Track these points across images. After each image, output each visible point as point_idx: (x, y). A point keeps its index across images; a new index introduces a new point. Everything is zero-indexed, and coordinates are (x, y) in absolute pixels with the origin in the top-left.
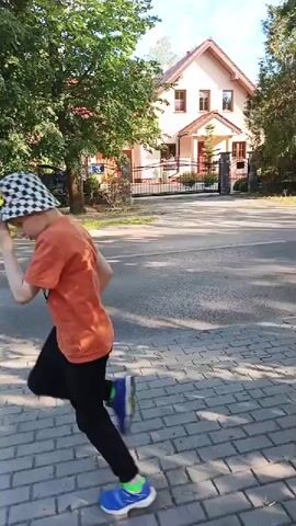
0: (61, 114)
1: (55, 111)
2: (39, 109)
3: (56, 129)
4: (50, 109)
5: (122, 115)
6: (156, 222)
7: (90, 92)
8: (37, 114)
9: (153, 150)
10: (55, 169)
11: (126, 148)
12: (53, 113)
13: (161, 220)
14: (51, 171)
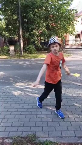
0: (48, 25)
1: (46, 24)
2: (42, 24)
3: (46, 30)
4: (44, 24)
5: (64, 26)
6: (71, 56)
7: (56, 19)
8: (41, 25)
9: (73, 35)
10: (45, 41)
11: (65, 35)
12: (45, 25)
13: (73, 56)
14: (43, 41)
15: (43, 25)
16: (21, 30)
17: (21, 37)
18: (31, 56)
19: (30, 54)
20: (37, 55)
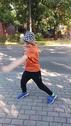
3: (54, 18)
4: (53, 12)
12: (54, 14)
14: (49, 29)
15: (52, 14)
16: (30, 19)
17: (30, 25)
18: (39, 43)
19: (38, 41)
20: (44, 42)
